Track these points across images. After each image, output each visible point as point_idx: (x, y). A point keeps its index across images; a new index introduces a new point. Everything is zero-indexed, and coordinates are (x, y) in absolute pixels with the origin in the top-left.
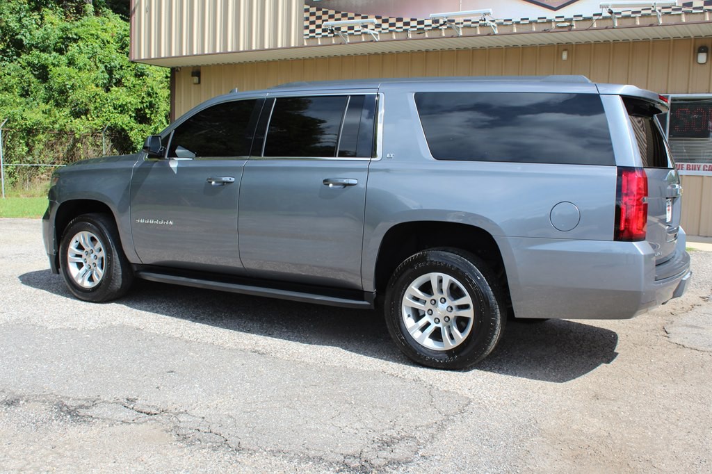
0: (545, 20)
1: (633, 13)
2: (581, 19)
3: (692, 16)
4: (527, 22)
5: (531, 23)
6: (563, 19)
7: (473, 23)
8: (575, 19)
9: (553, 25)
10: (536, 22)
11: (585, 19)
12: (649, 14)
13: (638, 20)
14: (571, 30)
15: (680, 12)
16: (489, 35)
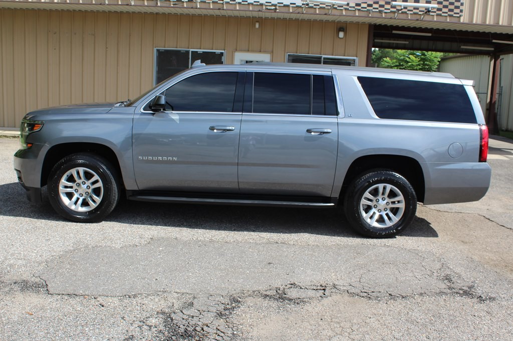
0: (259, 3)
1: (315, 5)
2: (282, 5)
3: (348, 11)
4: (246, 3)
5: (249, 4)
6: (270, 4)
8: (278, 5)
9: (264, 7)
10: (252, 4)
11: (285, 6)
12: (324, 7)
13: (317, 10)
14: (275, 12)
15: (342, 8)
16: (219, 9)
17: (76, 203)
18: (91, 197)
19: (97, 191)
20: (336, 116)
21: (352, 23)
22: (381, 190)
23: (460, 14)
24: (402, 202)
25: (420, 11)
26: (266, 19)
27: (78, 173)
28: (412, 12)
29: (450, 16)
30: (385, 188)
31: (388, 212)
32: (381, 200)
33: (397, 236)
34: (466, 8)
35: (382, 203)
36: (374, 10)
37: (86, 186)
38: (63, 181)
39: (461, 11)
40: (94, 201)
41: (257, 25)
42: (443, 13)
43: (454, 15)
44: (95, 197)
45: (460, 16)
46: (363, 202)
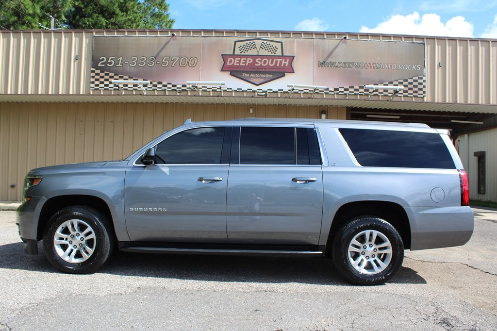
0: (251, 91)
1: (299, 91)
2: (272, 91)
3: (328, 95)
4: (241, 91)
5: (243, 91)
6: (262, 91)
7: (208, 89)
8: (268, 91)
9: (256, 94)
10: (246, 91)
11: (274, 92)
12: (308, 93)
13: (302, 95)
14: (266, 97)
15: (323, 93)
16: (218, 96)
17: (69, 255)
18: (84, 249)
19: (90, 243)
20: (320, 166)
21: (332, 107)
22: (368, 237)
23: (424, 94)
24: (389, 248)
25: (389, 93)
26: (259, 105)
27: (73, 225)
28: (382, 95)
29: (415, 97)
30: (371, 235)
31: (376, 258)
32: (368, 246)
33: (386, 283)
34: (427, 90)
35: (370, 250)
36: (350, 93)
37: (80, 237)
38: (58, 232)
39: (424, 92)
40: (87, 253)
41: (251, 111)
42: (409, 94)
43: (419, 96)
44: (88, 248)
45: (424, 96)
46: (351, 248)
